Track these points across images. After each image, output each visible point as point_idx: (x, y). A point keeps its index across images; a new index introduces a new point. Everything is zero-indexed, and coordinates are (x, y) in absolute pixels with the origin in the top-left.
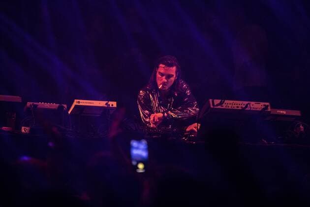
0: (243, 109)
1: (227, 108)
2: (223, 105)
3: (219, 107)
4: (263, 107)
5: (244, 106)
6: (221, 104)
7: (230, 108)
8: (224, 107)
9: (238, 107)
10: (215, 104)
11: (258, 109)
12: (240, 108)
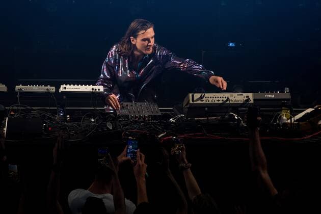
0: (224, 103)
1: (207, 102)
2: (203, 99)
3: (199, 102)
4: (246, 98)
5: (225, 99)
6: (201, 98)
7: (210, 102)
8: (204, 102)
9: (219, 101)
10: (195, 99)
11: (240, 102)
12: (221, 102)
